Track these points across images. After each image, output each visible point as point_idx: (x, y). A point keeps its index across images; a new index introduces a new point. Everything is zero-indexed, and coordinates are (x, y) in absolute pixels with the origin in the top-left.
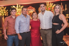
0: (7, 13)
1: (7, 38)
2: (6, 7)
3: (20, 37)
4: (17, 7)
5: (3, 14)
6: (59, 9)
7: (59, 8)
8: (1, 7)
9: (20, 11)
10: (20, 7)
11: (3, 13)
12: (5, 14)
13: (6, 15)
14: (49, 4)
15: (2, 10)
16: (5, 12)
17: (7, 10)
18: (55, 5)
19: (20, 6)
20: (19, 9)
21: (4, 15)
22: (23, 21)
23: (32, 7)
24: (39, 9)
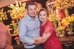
0: (6, 17)
2: (3, 9)
4: (17, 5)
5: (1, 19)
9: (22, 11)
10: (20, 5)
11: (1, 17)
12: (3, 17)
13: (4, 19)
16: (3, 16)
17: (5, 13)
20: (20, 9)
21: (3, 19)
23: (37, 2)
24: (46, 4)
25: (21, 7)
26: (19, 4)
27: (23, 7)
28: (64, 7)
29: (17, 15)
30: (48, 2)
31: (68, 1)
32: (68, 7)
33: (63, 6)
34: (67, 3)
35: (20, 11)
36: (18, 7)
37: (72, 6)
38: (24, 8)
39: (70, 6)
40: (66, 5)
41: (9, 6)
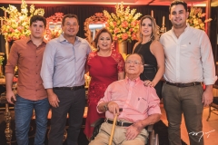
1: (12, 99)
3: (54, 100)
6: (150, 28)
7: (150, 25)
10: (32, 11)
14: (125, 9)
18: (139, 15)
19: (32, 8)
22: (63, 53)
26: (28, 8)
28: (119, 36)
29: (21, 31)
30: (89, 19)
31: (127, 28)
34: (124, 31)
37: (132, 39)
39: (129, 38)
40: (122, 33)
41: (3, 8)
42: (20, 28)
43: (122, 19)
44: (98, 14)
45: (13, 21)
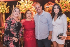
2: (7, 3)
5: (4, 11)
8: (1, 2)
10: (29, 2)
11: (4, 9)
12: (6, 10)
15: (2, 6)
17: (9, 6)
25: (28, 4)
27: (30, 4)
31: (66, 6)
32: (65, 11)
33: (62, 9)
34: (65, 8)
35: (28, 7)
36: (27, 3)
37: (68, 11)
38: (31, 6)
39: (67, 10)
40: (64, 9)
41: (19, 1)
42: (25, 8)
43: (64, 3)
44: (49, 2)
45: (22, 6)
